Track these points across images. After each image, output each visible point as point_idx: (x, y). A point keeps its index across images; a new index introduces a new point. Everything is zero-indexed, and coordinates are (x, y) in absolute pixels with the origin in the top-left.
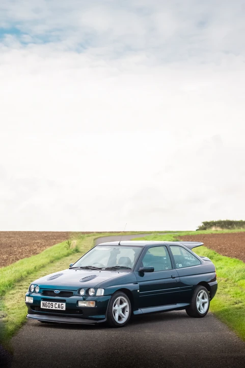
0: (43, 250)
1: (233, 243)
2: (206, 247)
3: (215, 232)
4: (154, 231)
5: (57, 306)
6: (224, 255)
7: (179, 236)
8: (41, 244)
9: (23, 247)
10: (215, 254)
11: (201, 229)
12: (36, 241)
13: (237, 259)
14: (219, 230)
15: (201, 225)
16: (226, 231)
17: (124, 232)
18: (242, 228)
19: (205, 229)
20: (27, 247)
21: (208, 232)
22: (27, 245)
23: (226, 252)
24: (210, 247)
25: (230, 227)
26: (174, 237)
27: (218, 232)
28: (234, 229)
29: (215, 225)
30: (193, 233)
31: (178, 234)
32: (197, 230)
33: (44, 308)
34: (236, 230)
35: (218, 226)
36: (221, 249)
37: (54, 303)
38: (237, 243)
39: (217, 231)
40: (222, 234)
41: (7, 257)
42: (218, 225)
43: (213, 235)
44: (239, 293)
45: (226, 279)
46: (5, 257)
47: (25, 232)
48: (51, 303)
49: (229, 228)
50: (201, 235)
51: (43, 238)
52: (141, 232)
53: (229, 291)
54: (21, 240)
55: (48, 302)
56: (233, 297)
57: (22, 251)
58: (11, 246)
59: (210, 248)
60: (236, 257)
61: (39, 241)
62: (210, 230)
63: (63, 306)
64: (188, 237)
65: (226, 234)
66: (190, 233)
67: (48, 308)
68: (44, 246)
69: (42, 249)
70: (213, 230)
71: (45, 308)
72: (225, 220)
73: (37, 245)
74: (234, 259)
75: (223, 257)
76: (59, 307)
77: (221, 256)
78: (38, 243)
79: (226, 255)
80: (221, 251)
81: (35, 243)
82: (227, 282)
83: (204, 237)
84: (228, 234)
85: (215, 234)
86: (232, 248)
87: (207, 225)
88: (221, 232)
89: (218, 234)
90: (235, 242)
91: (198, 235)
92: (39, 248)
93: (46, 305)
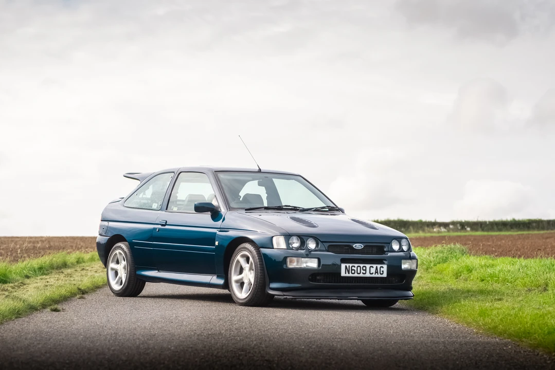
5: (373, 270)
33: (347, 275)
55: (356, 265)
63: (384, 270)
67: (356, 275)
71: (351, 275)
76: (377, 272)
93: (352, 270)
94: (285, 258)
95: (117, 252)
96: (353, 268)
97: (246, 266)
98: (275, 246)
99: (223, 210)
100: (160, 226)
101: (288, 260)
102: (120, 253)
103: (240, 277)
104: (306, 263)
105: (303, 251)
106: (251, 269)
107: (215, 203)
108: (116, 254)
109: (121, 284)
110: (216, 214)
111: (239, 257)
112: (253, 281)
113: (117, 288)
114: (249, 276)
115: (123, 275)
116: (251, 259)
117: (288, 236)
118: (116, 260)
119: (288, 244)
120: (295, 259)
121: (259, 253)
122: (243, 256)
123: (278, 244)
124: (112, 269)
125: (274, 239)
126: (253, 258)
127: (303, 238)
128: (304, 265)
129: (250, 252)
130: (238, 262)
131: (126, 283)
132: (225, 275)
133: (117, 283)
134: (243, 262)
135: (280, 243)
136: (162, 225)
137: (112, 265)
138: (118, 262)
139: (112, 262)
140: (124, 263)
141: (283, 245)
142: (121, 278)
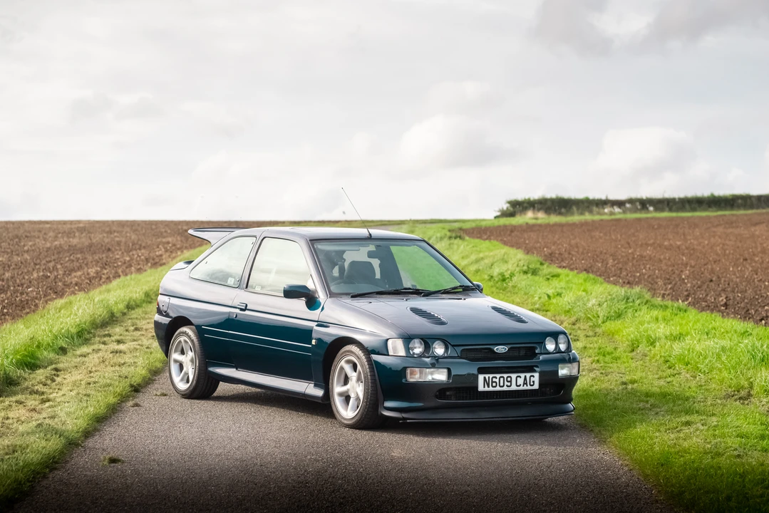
0: (174, 258)
1: (573, 242)
2: (520, 251)
3: (534, 221)
4: (408, 219)
5: (521, 381)
6: (560, 267)
7: (461, 229)
8: (174, 245)
9: (134, 252)
10: (542, 264)
11: (505, 214)
12: (164, 240)
13: (591, 276)
14: (542, 217)
15: (505, 206)
16: (555, 219)
17: (346, 221)
18: (587, 214)
19: (512, 215)
20: (143, 251)
21: (519, 220)
22: (144, 247)
23: (562, 260)
24: (528, 251)
25: (563, 210)
26: (450, 231)
27: (539, 222)
28: (572, 214)
29: (534, 207)
30: (488, 224)
31: (457, 225)
32: (495, 217)
33: (487, 389)
34: (576, 218)
35: (539, 210)
36: (551, 254)
37: (514, 376)
38: (583, 243)
39: (536, 219)
40: (548, 226)
41: (97, 273)
42: (540, 206)
43: (529, 228)
44: (609, 354)
45: (573, 319)
46: (92, 271)
47: (145, 222)
48: (505, 376)
49: (560, 214)
50: (505, 226)
51: (179, 234)
52: (381, 221)
53: (585, 348)
54: (133, 237)
55: (498, 376)
56: (598, 361)
57: (132, 259)
58: (109, 250)
59: (528, 253)
60: (587, 271)
61: (170, 239)
62: (523, 216)
63: (534, 380)
64: (480, 231)
65: (556, 225)
66: (484, 224)
67: (498, 388)
68: (179, 249)
69: (174, 255)
70: (529, 217)
71: (491, 389)
72: (554, 196)
73: (165, 248)
74: (584, 275)
75: (559, 271)
76: (525, 383)
77: (555, 269)
78: (168, 243)
79: (564, 267)
80: (551, 258)
81: (161, 242)
82: (576, 327)
83: (512, 231)
84: (561, 225)
85: (534, 225)
86: (573, 253)
87: (518, 207)
88: (547, 221)
89: (540, 225)
90: (578, 240)
91: (499, 226)
92: (168, 254)
93: (492, 382)
94: (405, 369)
95: (182, 339)
96: (494, 380)
97: (353, 376)
98: (391, 353)
99: (321, 296)
100: (238, 311)
101: (408, 371)
102: (186, 341)
103: (344, 389)
104: (432, 374)
105: (428, 360)
106: (359, 379)
107: (310, 286)
108: (180, 342)
109: (188, 382)
110: (312, 302)
111: (343, 363)
112: (361, 396)
113: (183, 386)
114: (357, 389)
115: (190, 370)
116: (359, 367)
117: (407, 339)
118: (180, 349)
119: (408, 349)
120: (417, 369)
121: (369, 360)
122: (348, 362)
123: (395, 349)
124: (176, 361)
125: (390, 342)
126: (362, 366)
127: (427, 341)
128: (429, 378)
129: (358, 358)
130: (342, 368)
131: (195, 382)
132: (325, 383)
133: (182, 380)
134: (348, 369)
135: (397, 348)
136: (241, 310)
137: (176, 356)
138: (183, 352)
139: (175, 351)
140: (191, 354)
141: (402, 352)
142: (187, 374)
